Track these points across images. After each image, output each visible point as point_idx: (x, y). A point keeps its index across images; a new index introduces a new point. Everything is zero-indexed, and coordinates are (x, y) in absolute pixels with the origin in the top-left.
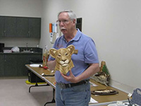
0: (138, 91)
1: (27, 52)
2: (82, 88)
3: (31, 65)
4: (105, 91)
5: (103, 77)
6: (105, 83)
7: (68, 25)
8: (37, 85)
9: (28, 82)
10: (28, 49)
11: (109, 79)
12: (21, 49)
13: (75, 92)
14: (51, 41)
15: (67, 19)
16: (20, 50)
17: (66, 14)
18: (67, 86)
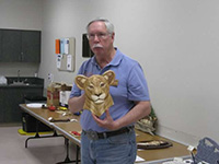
0: (207, 141)
1: (19, 84)
2: (124, 139)
3: (28, 105)
4: (153, 143)
5: (146, 121)
6: (150, 131)
7: (105, 40)
8: (37, 136)
9: (21, 131)
10: (21, 79)
11: (155, 124)
12: (10, 80)
13: (113, 145)
14: (59, 66)
15: (104, 31)
16: (8, 82)
17: (100, 24)
18: (100, 136)
